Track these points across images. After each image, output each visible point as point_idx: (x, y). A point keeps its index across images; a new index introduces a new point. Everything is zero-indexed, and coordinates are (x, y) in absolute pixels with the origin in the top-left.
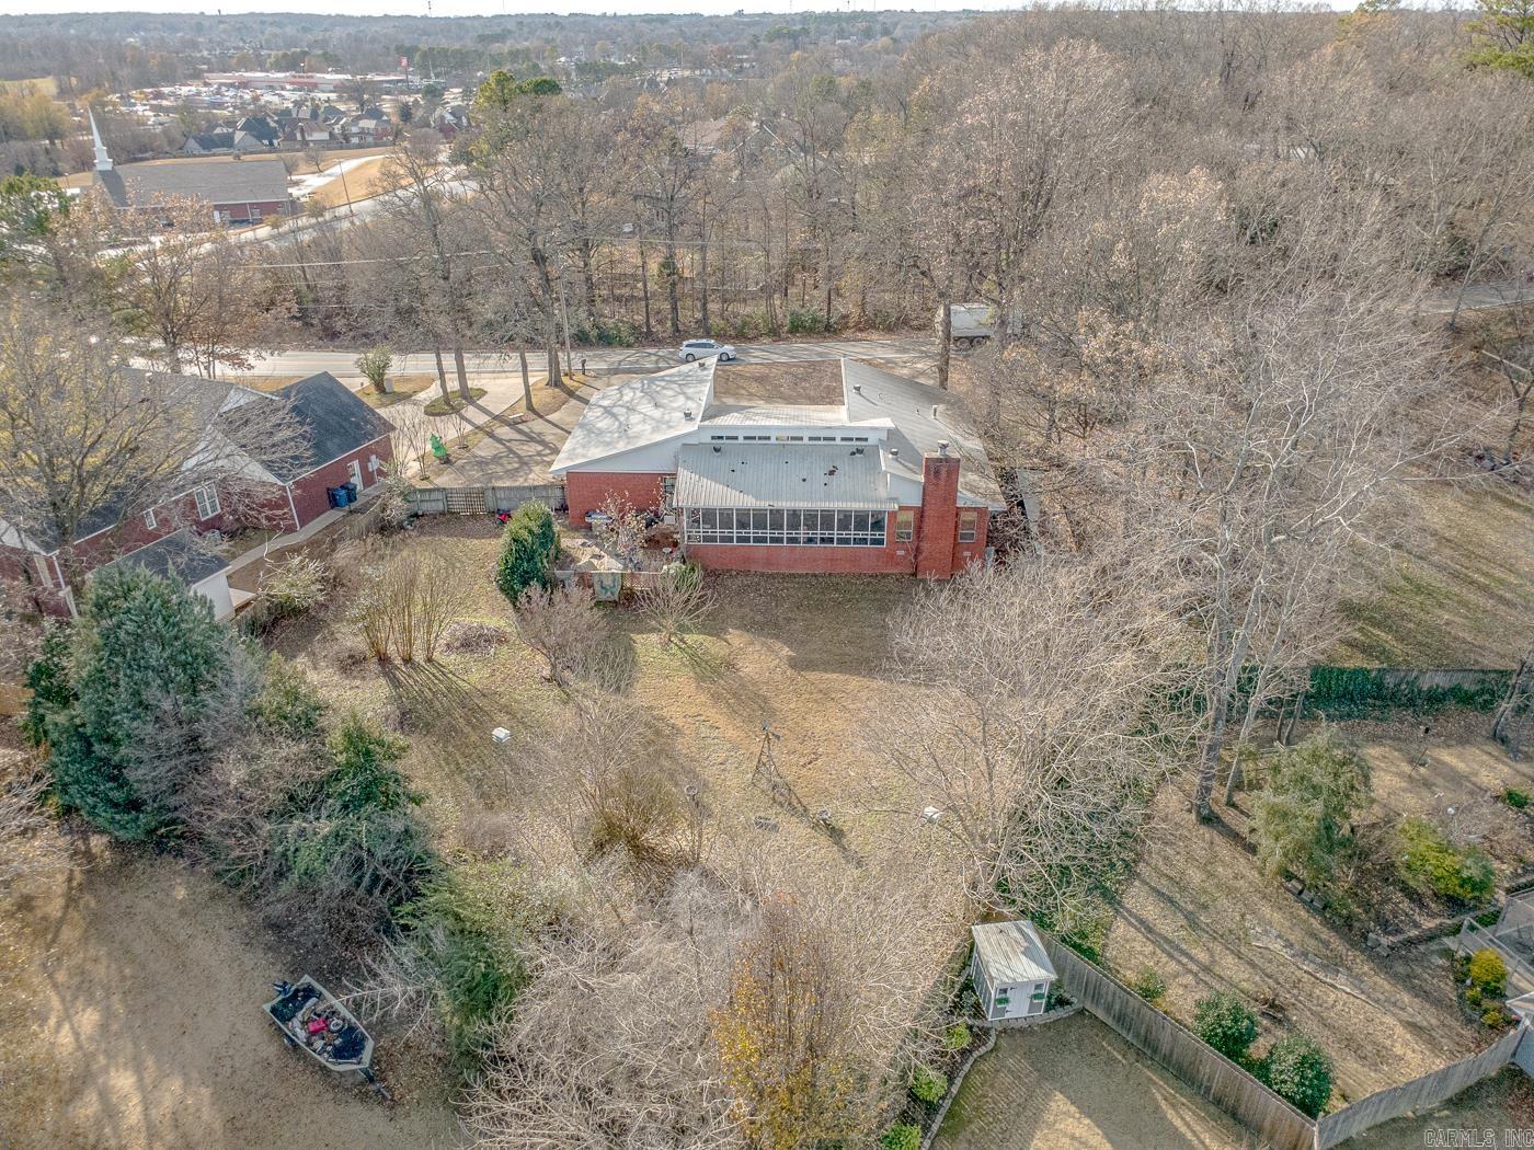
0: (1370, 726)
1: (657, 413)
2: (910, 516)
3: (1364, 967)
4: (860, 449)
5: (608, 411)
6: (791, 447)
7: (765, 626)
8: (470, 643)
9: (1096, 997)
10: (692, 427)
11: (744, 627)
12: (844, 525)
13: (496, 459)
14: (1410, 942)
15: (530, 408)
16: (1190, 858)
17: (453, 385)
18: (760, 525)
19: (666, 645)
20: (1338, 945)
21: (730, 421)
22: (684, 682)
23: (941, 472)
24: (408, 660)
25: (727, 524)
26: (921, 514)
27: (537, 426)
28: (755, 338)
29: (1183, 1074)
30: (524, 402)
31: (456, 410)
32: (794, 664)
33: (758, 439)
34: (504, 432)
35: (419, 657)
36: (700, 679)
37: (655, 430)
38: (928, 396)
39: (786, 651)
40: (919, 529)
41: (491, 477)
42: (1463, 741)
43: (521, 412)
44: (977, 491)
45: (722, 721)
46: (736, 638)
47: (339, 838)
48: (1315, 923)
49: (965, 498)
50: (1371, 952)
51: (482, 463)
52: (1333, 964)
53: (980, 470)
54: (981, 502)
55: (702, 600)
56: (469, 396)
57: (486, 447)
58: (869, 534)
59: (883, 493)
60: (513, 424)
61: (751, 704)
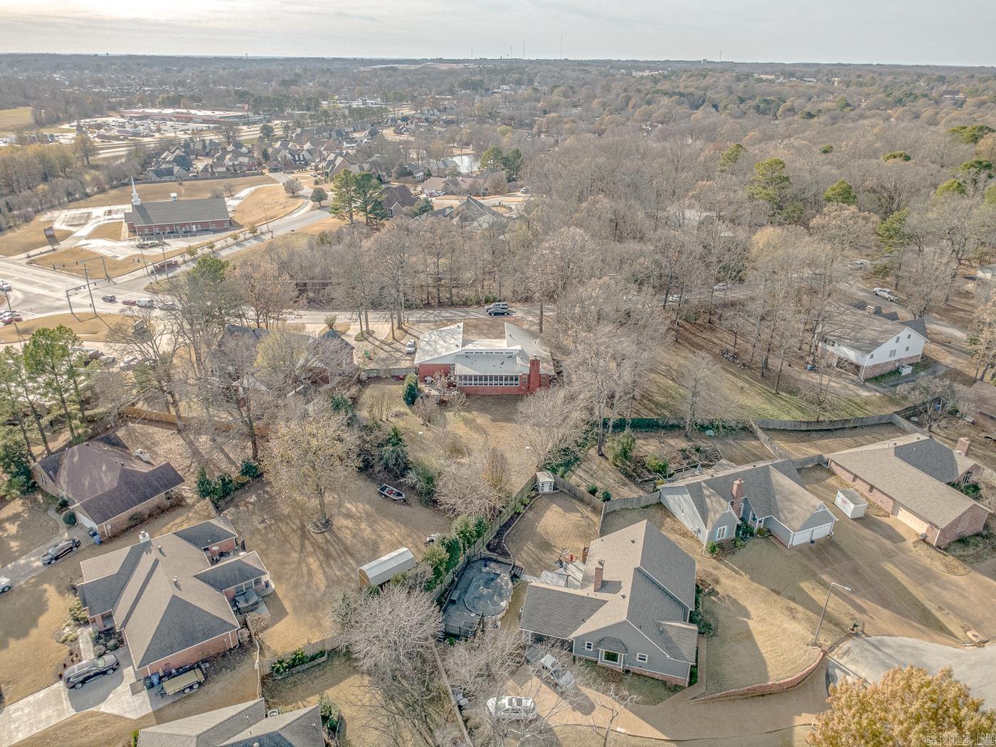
0: (653, 434)
1: (446, 345)
2: (526, 376)
3: (633, 486)
4: (511, 356)
5: (428, 343)
6: (488, 355)
7: (483, 410)
8: (397, 415)
9: (564, 487)
10: (460, 349)
11: (477, 410)
12: (506, 380)
13: (387, 359)
14: (646, 481)
15: (394, 338)
16: (595, 464)
17: (364, 328)
18: (512, 379)
19: (455, 415)
20: (627, 481)
21: (470, 347)
22: (461, 424)
23: (535, 363)
24: (381, 420)
25: (471, 380)
26: (529, 376)
27: (397, 345)
28: (471, 305)
29: (582, 500)
30: (391, 336)
31: (366, 339)
32: (492, 420)
33: (479, 353)
34: (386, 348)
35: (384, 419)
36: (466, 425)
37: (446, 351)
38: (533, 335)
39: (490, 417)
40: (529, 380)
41: (387, 365)
42: (677, 437)
43: (391, 340)
44: (546, 369)
45: (473, 434)
46: (475, 413)
47: (393, 451)
48: (620, 475)
49: (542, 371)
50: (636, 483)
51: (383, 360)
52: (625, 485)
53: (547, 362)
54: (547, 372)
55: (466, 402)
56: (370, 333)
57: (383, 355)
58: (514, 382)
59: (518, 370)
60: (389, 345)
61: (481, 430)
